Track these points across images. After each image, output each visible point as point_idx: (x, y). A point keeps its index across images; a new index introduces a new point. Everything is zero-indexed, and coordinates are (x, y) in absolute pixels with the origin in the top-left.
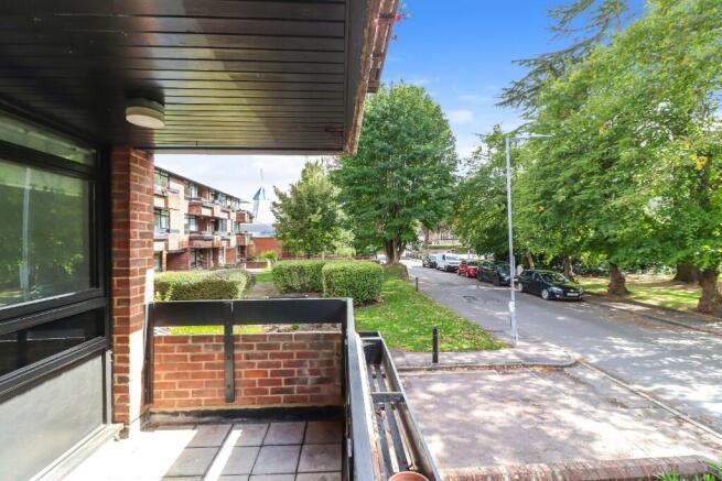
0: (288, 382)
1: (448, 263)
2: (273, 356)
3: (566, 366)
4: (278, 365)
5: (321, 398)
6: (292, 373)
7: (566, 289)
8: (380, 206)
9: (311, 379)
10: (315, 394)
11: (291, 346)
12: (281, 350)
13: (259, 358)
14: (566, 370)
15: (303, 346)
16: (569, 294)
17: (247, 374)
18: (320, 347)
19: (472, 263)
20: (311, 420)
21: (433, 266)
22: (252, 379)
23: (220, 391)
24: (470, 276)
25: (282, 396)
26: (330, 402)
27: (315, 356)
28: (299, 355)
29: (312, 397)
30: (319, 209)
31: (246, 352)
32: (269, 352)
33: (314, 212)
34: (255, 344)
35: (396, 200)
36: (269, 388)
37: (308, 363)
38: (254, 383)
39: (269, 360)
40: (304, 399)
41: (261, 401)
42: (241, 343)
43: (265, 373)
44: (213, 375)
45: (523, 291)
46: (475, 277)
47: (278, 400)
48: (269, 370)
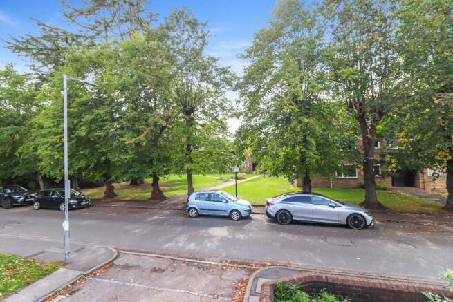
3: (114, 259)
7: (80, 200)
14: (116, 262)
16: (82, 204)
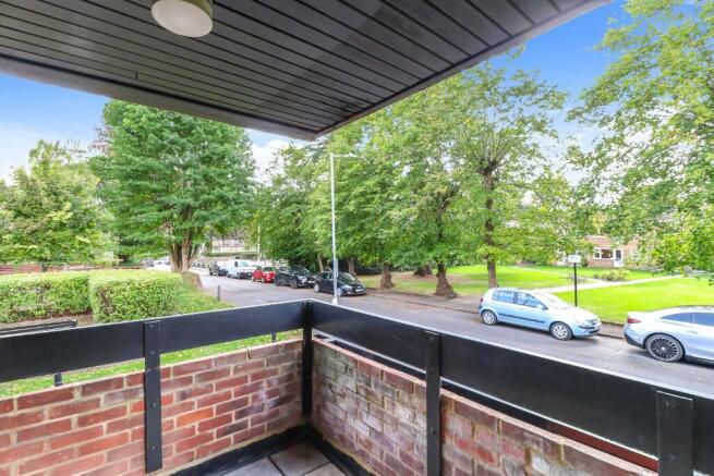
0: (240, 415)
1: (241, 269)
2: (221, 386)
4: (228, 396)
5: (280, 423)
6: (245, 402)
7: (355, 286)
8: (167, 207)
9: (268, 402)
10: (272, 420)
11: (245, 368)
12: (232, 375)
13: (201, 392)
15: (260, 365)
16: (357, 290)
17: (181, 421)
18: (279, 361)
19: (266, 269)
20: (275, 452)
21: (223, 273)
22: (189, 426)
23: (134, 460)
24: (266, 282)
25: (231, 436)
26: (290, 424)
27: (274, 372)
28: (255, 377)
29: (269, 425)
30: (68, 205)
31: (181, 389)
32: (214, 382)
33: (59, 208)
34: (194, 375)
35: (190, 201)
36: (214, 431)
37: (265, 384)
38: (192, 430)
39: (214, 393)
40: (260, 431)
41: (202, 453)
42: (172, 378)
43: (210, 412)
44: (123, 439)
45: (320, 291)
46: (272, 282)
47: (227, 443)
48: (214, 406)
